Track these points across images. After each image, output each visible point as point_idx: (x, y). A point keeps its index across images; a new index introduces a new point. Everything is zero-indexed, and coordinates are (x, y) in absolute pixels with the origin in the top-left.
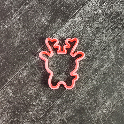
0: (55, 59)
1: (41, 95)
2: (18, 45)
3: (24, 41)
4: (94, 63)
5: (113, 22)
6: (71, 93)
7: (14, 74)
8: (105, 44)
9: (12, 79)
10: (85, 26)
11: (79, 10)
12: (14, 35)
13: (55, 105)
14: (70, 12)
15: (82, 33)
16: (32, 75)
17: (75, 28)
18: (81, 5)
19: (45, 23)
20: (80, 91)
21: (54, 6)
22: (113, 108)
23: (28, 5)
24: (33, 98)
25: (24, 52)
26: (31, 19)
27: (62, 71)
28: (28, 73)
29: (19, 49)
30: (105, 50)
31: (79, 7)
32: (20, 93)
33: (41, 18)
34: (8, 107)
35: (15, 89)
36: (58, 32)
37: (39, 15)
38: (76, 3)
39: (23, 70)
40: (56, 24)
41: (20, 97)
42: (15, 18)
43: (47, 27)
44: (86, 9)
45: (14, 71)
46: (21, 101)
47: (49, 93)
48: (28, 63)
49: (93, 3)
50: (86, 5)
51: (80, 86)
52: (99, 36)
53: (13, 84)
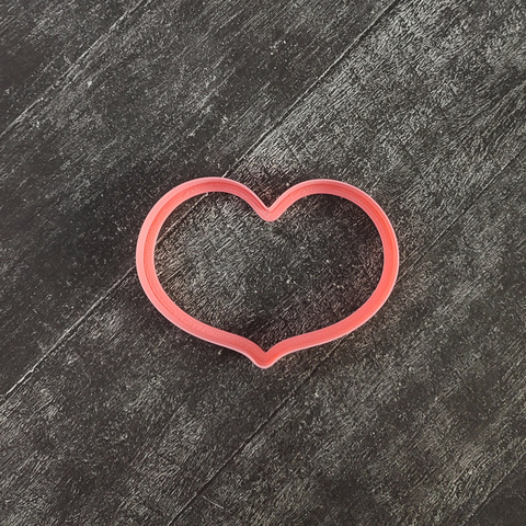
0: (241, 266)
1: (178, 416)
2: (87, 201)
3: (113, 185)
4: (409, 283)
5: (491, 106)
6: (308, 412)
7: (67, 324)
8: (458, 201)
9: (60, 345)
10: (373, 123)
11: (347, 56)
12: (68, 158)
13: (238, 464)
14: (309, 62)
15: (359, 152)
16: (142, 330)
17: (331, 131)
18: (354, 32)
19: (203, 108)
20: (346, 406)
21: (239, 36)
22: (487, 481)
23: (132, 31)
24: (147, 431)
25: (112, 233)
26: (140, 92)
27: (270, 316)
28: (125, 322)
29: (90, 220)
30: (458, 228)
31: (348, 43)
32: (92, 409)
33: (187, 86)
34: (38, 467)
35: (71, 389)
36: (256, 146)
37: (178, 72)
38: (334, 27)
39: (104, 308)
40: (249, 113)
41: (91, 424)
42: (73, 87)
43: (211, 124)
44: (375, 51)
45: (68, 311)
46: (94, 440)
47: (214, 411)
48: (125, 279)
49: (409, 25)
50: (377, 33)
51: (349, 382)
52: (430, 169)
53: (63, 369)
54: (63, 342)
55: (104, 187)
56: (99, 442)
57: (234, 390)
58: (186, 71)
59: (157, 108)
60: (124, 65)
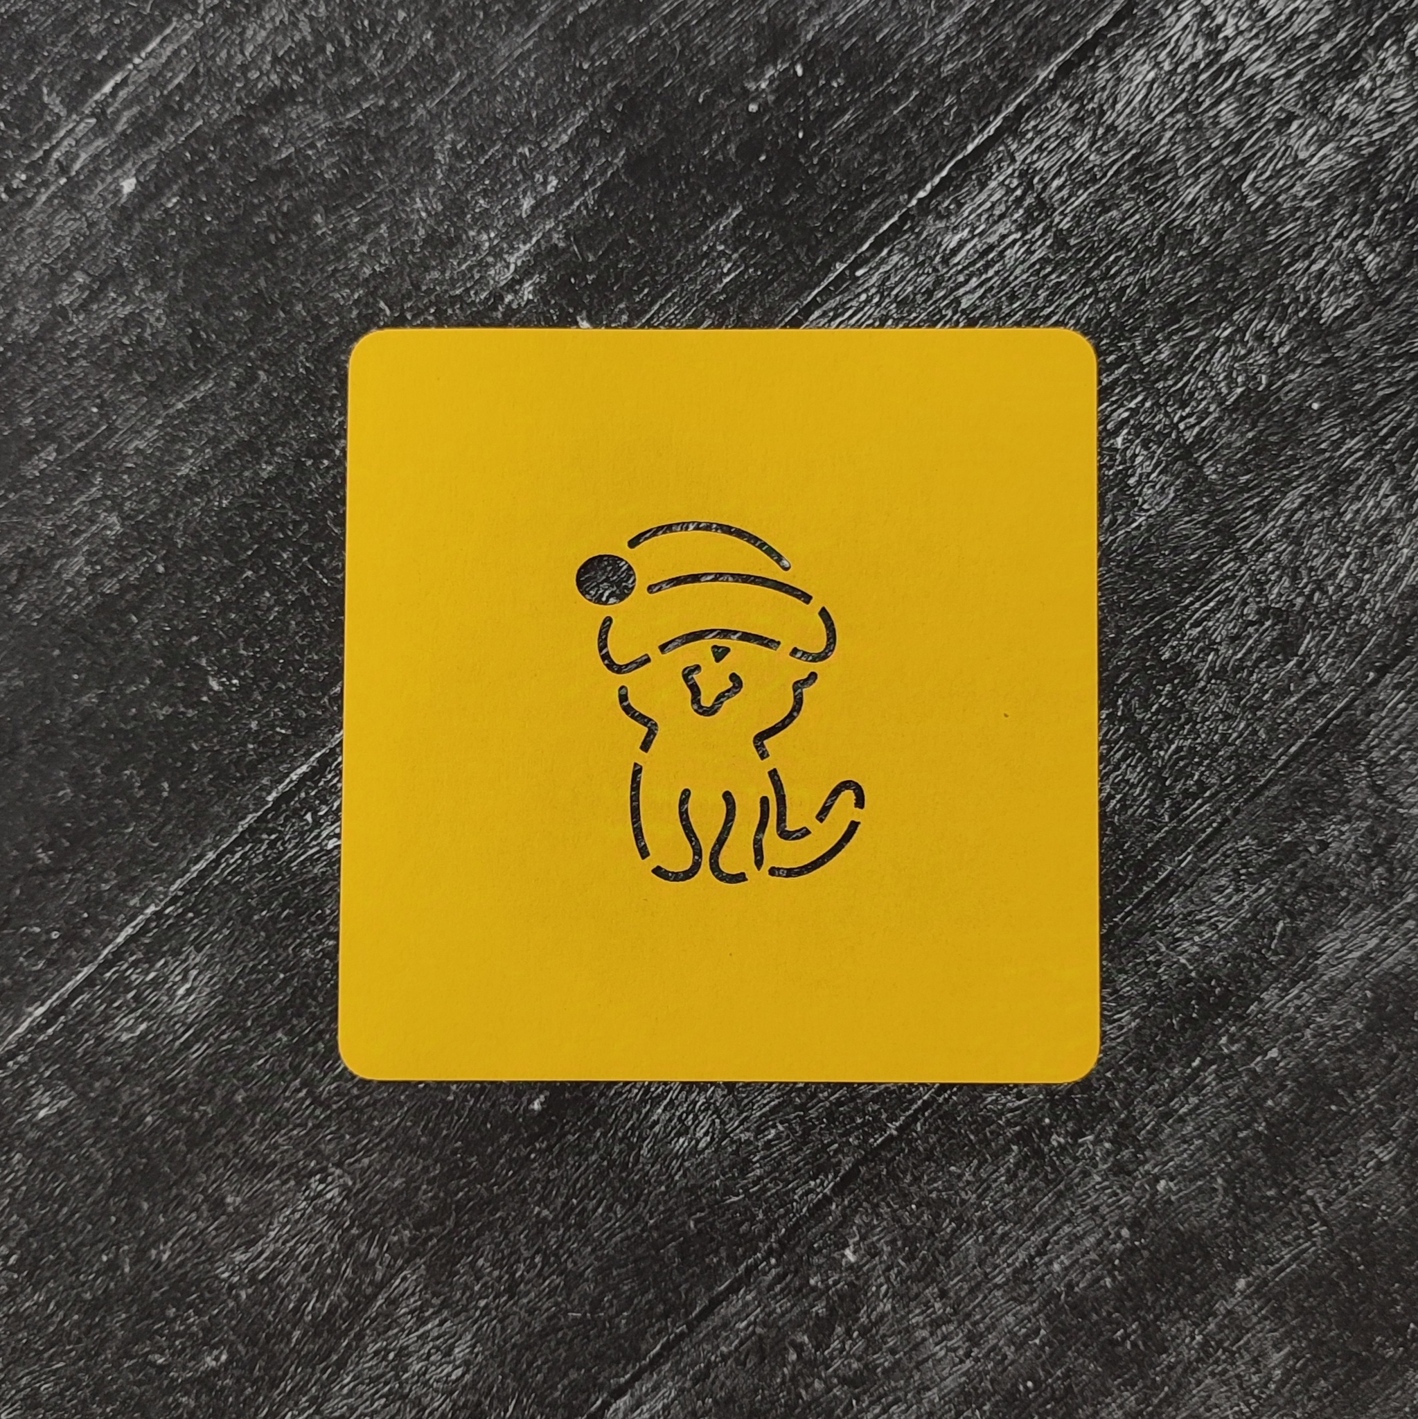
1: (393, 1302)
2: (110, 586)
3: (195, 535)
4: (1175, 904)
6: (820, 1309)
7: (35, 991)
8: (1357, 641)
11: (1011, 127)
12: (46, 435)
14: (879, 143)
16: (281, 1019)
18: (1041, 46)
19: (513, 285)
20: (943, 1294)
21: (645, 42)
25: (191, 694)
26: (298, 220)
28: (229, 990)
29: (118, 648)
30: (1350, 732)
31: (1016, 82)
32: (113, 1265)
33: (457, 208)
35: (45, 1199)
37: (426, 159)
38: (973, 23)
39: (159, 943)
41: (110, 1311)
42: (71, 197)
44: (1109, 117)
45: (39, 947)
46: (117, 1365)
47: (512, 1291)
48: (230, 850)
49: (1229, 31)
50: (1120, 52)
51: (959, 1219)
52: (1271, 530)
53: (20, 1135)
54: (21, 1046)
55: (168, 540)
56: (132, 1369)
57: (580, 1226)
58: (456, 154)
59: (353, 281)
60: (247, 124)
